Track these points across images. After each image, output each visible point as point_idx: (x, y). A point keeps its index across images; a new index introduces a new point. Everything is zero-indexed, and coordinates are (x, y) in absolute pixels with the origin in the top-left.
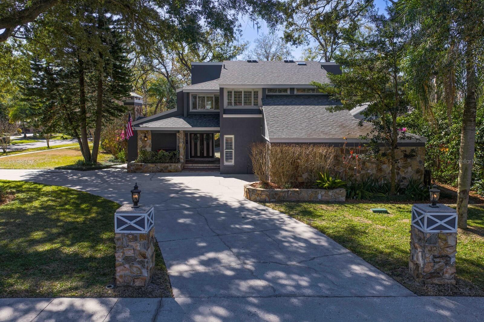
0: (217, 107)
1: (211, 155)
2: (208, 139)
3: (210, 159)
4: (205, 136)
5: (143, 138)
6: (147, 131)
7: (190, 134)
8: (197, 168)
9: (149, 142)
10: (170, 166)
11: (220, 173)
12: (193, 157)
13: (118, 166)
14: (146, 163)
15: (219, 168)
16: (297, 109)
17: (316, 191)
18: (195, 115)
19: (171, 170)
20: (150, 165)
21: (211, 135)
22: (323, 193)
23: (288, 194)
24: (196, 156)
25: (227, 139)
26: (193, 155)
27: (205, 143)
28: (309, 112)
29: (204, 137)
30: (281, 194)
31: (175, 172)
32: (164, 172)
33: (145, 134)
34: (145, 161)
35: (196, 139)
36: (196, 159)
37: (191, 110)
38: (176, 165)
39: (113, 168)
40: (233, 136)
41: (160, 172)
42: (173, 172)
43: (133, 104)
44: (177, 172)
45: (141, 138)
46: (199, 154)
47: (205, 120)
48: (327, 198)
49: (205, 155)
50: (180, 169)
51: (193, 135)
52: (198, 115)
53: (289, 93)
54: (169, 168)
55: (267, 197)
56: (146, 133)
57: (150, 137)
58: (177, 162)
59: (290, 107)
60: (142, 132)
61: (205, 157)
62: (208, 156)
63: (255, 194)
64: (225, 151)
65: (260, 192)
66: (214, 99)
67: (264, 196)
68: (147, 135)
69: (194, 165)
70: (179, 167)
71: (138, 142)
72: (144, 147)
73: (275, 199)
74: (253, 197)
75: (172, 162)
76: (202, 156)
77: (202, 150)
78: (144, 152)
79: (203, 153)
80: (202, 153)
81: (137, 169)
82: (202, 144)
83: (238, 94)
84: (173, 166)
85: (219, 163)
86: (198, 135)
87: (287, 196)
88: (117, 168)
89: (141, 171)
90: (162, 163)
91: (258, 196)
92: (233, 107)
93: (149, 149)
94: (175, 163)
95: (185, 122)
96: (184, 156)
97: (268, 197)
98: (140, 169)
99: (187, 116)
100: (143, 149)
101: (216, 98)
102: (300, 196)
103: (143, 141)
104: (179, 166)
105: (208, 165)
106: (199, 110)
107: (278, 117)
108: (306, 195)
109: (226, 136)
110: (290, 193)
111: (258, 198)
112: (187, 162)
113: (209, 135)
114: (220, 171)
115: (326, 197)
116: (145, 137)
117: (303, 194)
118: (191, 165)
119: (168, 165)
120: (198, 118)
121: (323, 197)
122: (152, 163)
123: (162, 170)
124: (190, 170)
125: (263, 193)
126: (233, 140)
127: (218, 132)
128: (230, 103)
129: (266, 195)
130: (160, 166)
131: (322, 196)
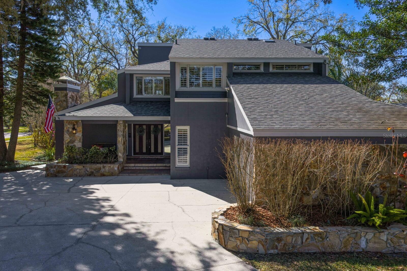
0: (167, 93)
1: (159, 151)
2: (156, 132)
3: (159, 157)
4: (152, 127)
5: (71, 130)
6: (77, 122)
7: (134, 125)
8: (140, 169)
9: (79, 135)
10: (104, 167)
11: (169, 177)
12: (137, 154)
13: (38, 167)
14: (72, 163)
15: (170, 170)
16: (281, 88)
17: (357, 233)
18: (140, 102)
19: (105, 174)
20: (76, 166)
21: (160, 127)
22: (370, 235)
23: (302, 238)
24: (141, 153)
25: (179, 131)
26: (137, 150)
27: (152, 136)
28: (299, 92)
29: (152, 129)
30: (289, 239)
31: (109, 176)
32: (95, 176)
33: (74, 125)
34: (71, 161)
35: (141, 131)
36: (141, 157)
37: (135, 96)
38: (112, 166)
39: (33, 169)
40: (187, 128)
41: (90, 175)
42: (107, 176)
43: (65, 89)
44: (112, 175)
45: (68, 131)
46: (144, 150)
47: (152, 107)
48: (376, 246)
49: (153, 150)
50: (117, 172)
51: (137, 127)
52: (144, 102)
53: (262, 70)
54: (103, 170)
55: (261, 246)
56: (74, 123)
57: (80, 129)
58: (113, 163)
59: (269, 86)
60: (70, 122)
61: (153, 154)
62: (156, 152)
63: (236, 238)
64: (177, 147)
65: (246, 235)
66: (163, 82)
67: (254, 242)
68: (76, 126)
69: (136, 165)
70: (116, 169)
71: (65, 136)
72: (72, 141)
73: (277, 249)
74: (232, 243)
75: (106, 162)
76: (149, 152)
77: (148, 145)
78: (71, 149)
79: (150, 148)
80: (148, 149)
81: (59, 172)
82: (149, 138)
83: (194, 72)
84: (108, 167)
85: (169, 162)
86: (144, 127)
87: (299, 242)
88: (37, 169)
89: (65, 174)
90: (94, 163)
91: (241, 243)
92: (188, 89)
93: (78, 144)
94: (111, 163)
95: (126, 110)
96: (124, 153)
97: (263, 246)
98: (63, 172)
99: (130, 103)
100: (70, 145)
101: (166, 80)
102: (325, 242)
103: (71, 134)
104: (115, 167)
105: (155, 165)
106: (145, 95)
107: (257, 98)
108: (337, 241)
109: (178, 128)
110: (306, 236)
111: (243, 247)
112: (129, 160)
113: (158, 127)
114: (170, 174)
115: (375, 243)
116: (74, 129)
117: (331, 238)
118: (133, 165)
119: (101, 166)
120: (143, 106)
121: (371, 245)
122: (81, 163)
123: (92, 173)
124: (131, 173)
125: (252, 237)
126: (188, 132)
127: (168, 122)
128: (183, 84)
129: (260, 242)
130: (89, 167)
131: (367, 242)
